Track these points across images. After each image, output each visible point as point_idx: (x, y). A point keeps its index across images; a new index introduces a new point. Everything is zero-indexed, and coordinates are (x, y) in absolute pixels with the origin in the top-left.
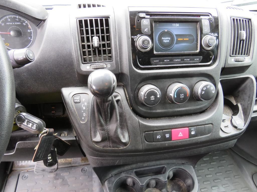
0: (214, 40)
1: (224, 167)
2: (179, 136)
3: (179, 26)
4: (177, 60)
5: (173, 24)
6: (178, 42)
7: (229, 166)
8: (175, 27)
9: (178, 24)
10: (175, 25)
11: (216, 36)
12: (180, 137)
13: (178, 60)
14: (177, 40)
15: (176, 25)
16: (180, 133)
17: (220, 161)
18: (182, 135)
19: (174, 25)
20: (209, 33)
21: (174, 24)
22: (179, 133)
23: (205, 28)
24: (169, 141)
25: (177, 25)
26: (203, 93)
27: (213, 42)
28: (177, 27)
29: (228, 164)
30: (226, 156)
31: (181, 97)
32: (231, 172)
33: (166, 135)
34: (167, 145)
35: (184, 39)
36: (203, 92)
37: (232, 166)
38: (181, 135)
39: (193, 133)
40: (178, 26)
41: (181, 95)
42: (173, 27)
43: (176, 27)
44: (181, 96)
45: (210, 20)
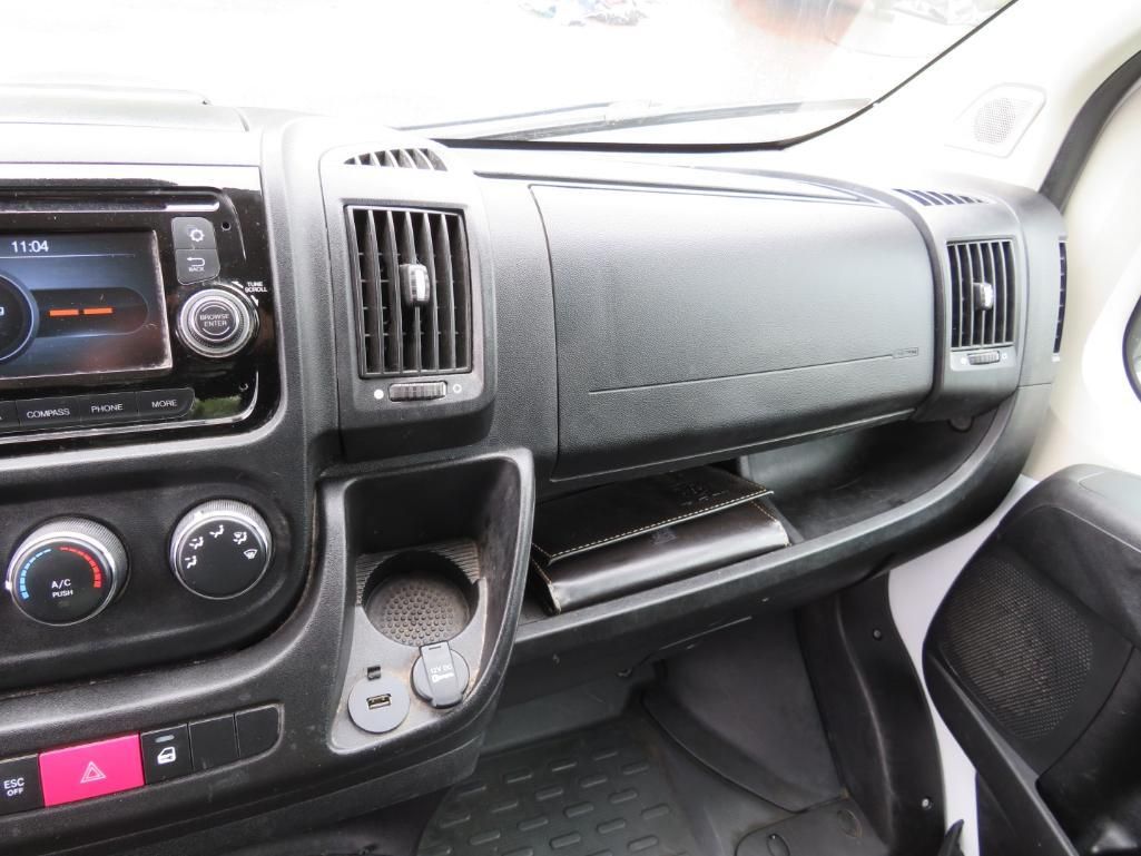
0: (226, 316)
1: (622, 826)
2: (86, 779)
3: (49, 253)
4: (48, 413)
5: (15, 244)
6: (49, 326)
7: (647, 817)
8: (28, 253)
9: (41, 243)
10: (29, 248)
11: (257, 295)
12: (92, 785)
13: (54, 412)
14: (44, 316)
15: (32, 244)
16: (92, 766)
17: (610, 796)
18: (100, 776)
19: (20, 247)
20: (216, 279)
21: (23, 243)
22: (85, 765)
23: (190, 259)
24: (31, 810)
25: (40, 247)
26: (194, 563)
27: (225, 323)
28: (37, 254)
29: (644, 807)
30: (638, 770)
31: (54, 594)
32: (654, 842)
33: (6, 783)
34: (16, 832)
35: (87, 312)
36: (191, 561)
37: (660, 813)
38: (93, 774)
39: (165, 758)
40: (46, 249)
41: (54, 584)
42: (17, 254)
43: (34, 253)
44: (56, 590)
45: (219, 219)
